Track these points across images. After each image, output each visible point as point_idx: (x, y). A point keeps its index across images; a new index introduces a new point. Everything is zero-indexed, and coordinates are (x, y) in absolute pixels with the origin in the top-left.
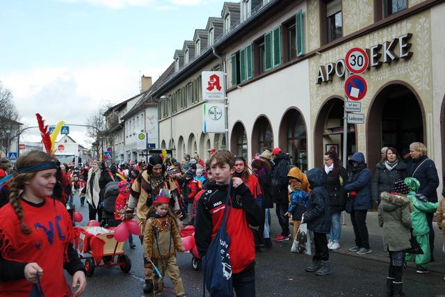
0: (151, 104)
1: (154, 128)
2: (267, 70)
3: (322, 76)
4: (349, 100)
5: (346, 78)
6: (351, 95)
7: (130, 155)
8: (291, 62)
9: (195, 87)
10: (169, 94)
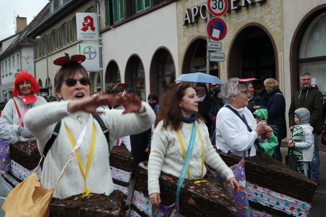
0: (27, 44)
1: (30, 67)
2: (138, 12)
3: (188, 18)
4: (211, 40)
5: (209, 20)
6: (213, 36)
7: (6, 95)
8: (161, 5)
9: (69, 28)
10: (44, 34)
